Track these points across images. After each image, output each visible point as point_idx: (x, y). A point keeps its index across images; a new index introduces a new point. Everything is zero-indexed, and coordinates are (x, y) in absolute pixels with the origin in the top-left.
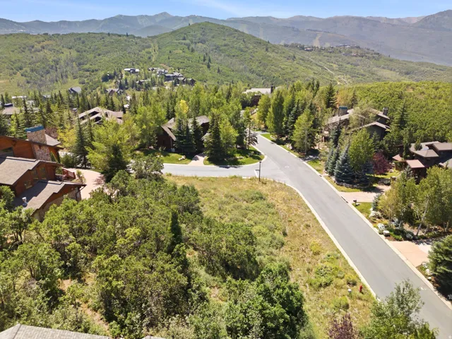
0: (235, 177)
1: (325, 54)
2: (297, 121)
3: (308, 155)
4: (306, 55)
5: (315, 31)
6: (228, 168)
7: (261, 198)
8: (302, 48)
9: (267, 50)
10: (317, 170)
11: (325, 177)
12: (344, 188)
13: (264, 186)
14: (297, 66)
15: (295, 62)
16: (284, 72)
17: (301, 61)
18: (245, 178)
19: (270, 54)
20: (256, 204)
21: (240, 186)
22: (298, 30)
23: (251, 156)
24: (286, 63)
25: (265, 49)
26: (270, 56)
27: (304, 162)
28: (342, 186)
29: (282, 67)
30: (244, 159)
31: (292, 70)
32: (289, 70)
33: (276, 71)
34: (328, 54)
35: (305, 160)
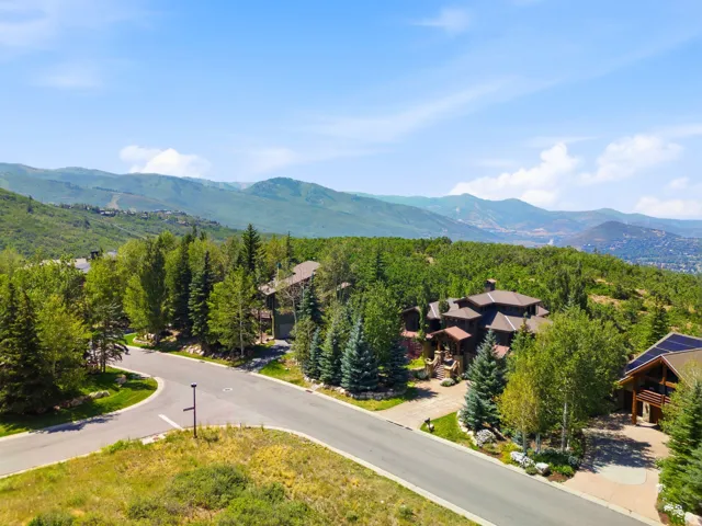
0: (120, 445)
1: (138, 220)
2: (212, 294)
3: (248, 358)
4: (105, 221)
5: (108, 190)
6: (78, 428)
7: (237, 481)
8: (97, 211)
9: (30, 210)
10: (292, 382)
11: (318, 390)
12: (373, 403)
13: (217, 447)
14: (96, 236)
15: (90, 231)
16: (72, 245)
17: (101, 230)
18: (150, 440)
19: (38, 218)
20: (238, 502)
21: (153, 469)
22: (77, 188)
23: (124, 385)
24: (72, 232)
25: (25, 210)
26: (38, 221)
27: (252, 373)
28: (366, 399)
29: (67, 237)
30: (111, 395)
31: (87, 242)
32: (80, 243)
33: (56, 245)
34: (143, 221)
35: (250, 369)
